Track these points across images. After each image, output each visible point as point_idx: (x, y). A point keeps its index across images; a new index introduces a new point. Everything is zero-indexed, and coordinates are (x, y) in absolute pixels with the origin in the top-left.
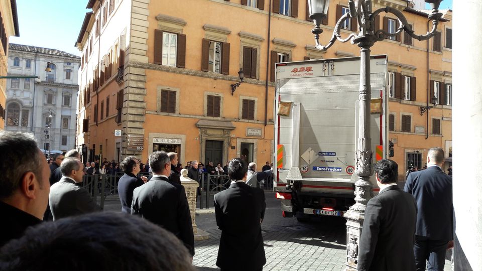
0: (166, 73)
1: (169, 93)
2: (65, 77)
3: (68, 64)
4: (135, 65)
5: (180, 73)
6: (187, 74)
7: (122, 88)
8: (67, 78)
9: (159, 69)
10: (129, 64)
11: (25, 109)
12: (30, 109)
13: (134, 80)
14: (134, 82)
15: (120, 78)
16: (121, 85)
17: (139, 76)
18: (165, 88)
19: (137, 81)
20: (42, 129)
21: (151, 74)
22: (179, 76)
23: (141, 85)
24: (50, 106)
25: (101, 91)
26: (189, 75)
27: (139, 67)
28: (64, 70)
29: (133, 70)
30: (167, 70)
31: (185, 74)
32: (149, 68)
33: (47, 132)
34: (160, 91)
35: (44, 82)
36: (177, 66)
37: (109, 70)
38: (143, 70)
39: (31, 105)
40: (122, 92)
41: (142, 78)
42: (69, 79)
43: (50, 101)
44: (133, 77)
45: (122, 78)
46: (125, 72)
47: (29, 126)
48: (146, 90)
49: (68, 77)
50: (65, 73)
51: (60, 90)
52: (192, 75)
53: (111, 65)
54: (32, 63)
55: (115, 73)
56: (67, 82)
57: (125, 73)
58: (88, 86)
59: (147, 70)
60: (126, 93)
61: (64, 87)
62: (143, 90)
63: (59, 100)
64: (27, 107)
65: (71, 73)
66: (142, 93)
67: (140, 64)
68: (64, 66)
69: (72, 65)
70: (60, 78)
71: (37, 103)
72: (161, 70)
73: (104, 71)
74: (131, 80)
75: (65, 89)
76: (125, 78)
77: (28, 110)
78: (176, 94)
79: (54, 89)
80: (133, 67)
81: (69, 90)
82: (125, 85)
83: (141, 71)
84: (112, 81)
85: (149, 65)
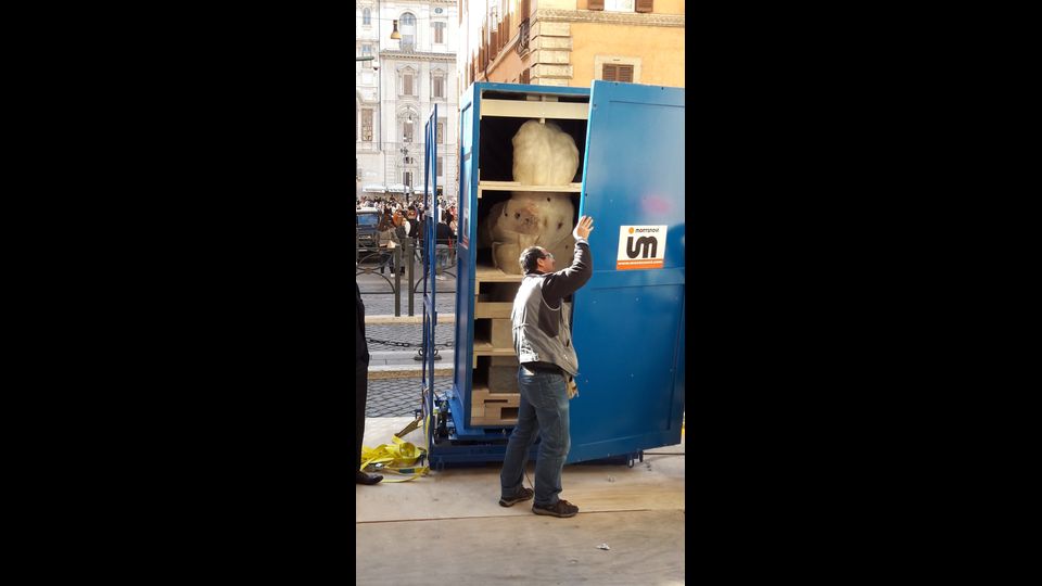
0: (614, 26)
1: (618, 69)
2: (433, 39)
3: (436, 11)
4: (550, 16)
5: (642, 24)
6: (657, 25)
7: (528, 65)
8: (436, 41)
9: (598, 21)
10: (538, 15)
11: (366, 107)
12: (374, 108)
13: (548, 49)
14: (548, 53)
15: (523, 47)
16: (525, 58)
17: (559, 39)
18: (610, 60)
19: (554, 50)
20: (397, 144)
21: (584, 32)
22: (639, 30)
23: (562, 58)
24: (409, 100)
25: (492, 71)
26: (662, 26)
27: (559, 21)
28: (431, 25)
29: (547, 28)
30: (615, 21)
31: (651, 25)
32: (577, 21)
33: (406, 151)
34: (601, 67)
35: (396, 52)
36: (636, 11)
37: (504, 27)
38: (565, 26)
39: (376, 100)
40: (527, 72)
41: (563, 43)
42: (441, 42)
43: (408, 90)
44: (547, 43)
45: (526, 46)
46: (533, 32)
47: (375, 140)
48: (571, 68)
49: (439, 38)
50: (433, 29)
51: (426, 66)
52: (667, 26)
53: (507, 19)
54: (374, 14)
55: (514, 33)
56: (439, 49)
57: (531, 37)
58: (470, 61)
59: (575, 26)
60: (534, 77)
61: (432, 60)
62: (566, 68)
63: (424, 88)
64: (369, 104)
65: (445, 30)
66: (564, 74)
67: (561, 14)
68: (431, 18)
69: (445, 13)
70: (424, 42)
71: (386, 95)
72: (603, 22)
73: (496, 29)
74: (542, 49)
75: (434, 65)
76: (532, 45)
77: (371, 110)
78: (632, 72)
79: (415, 65)
80: (547, 20)
81: (442, 66)
82: (533, 59)
83: (562, 28)
84: (511, 51)
85: (577, 13)
